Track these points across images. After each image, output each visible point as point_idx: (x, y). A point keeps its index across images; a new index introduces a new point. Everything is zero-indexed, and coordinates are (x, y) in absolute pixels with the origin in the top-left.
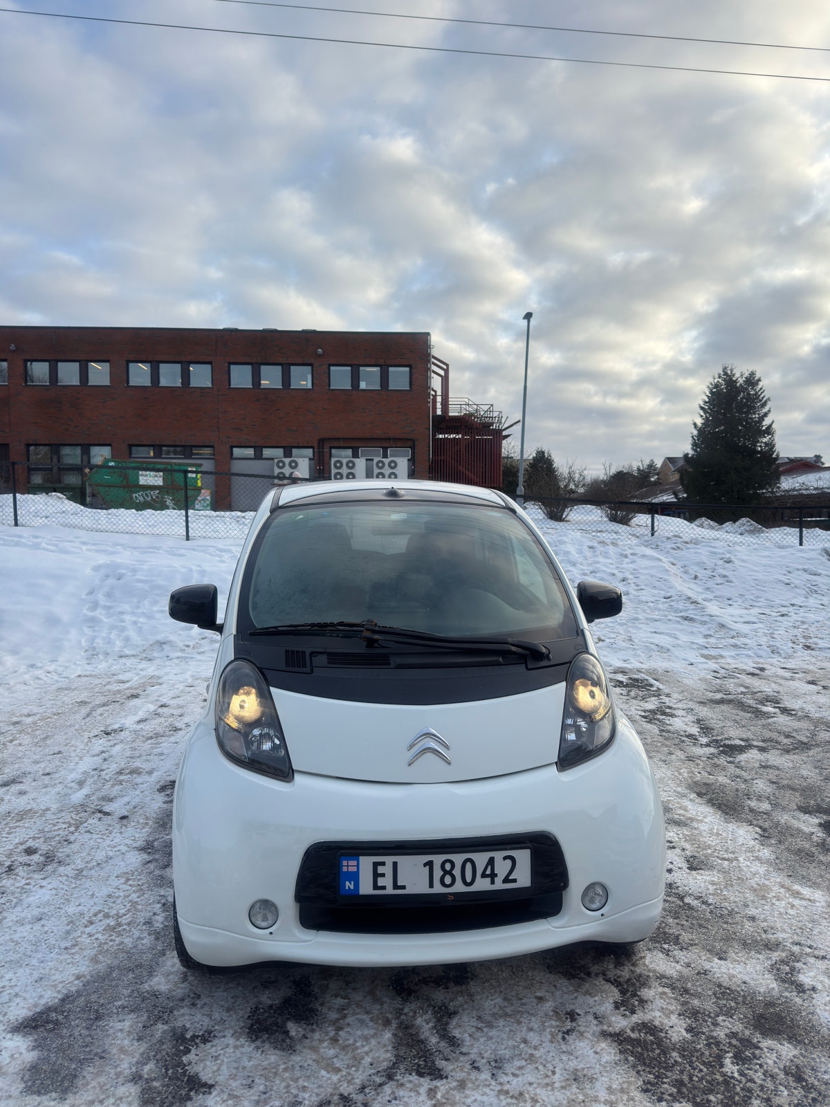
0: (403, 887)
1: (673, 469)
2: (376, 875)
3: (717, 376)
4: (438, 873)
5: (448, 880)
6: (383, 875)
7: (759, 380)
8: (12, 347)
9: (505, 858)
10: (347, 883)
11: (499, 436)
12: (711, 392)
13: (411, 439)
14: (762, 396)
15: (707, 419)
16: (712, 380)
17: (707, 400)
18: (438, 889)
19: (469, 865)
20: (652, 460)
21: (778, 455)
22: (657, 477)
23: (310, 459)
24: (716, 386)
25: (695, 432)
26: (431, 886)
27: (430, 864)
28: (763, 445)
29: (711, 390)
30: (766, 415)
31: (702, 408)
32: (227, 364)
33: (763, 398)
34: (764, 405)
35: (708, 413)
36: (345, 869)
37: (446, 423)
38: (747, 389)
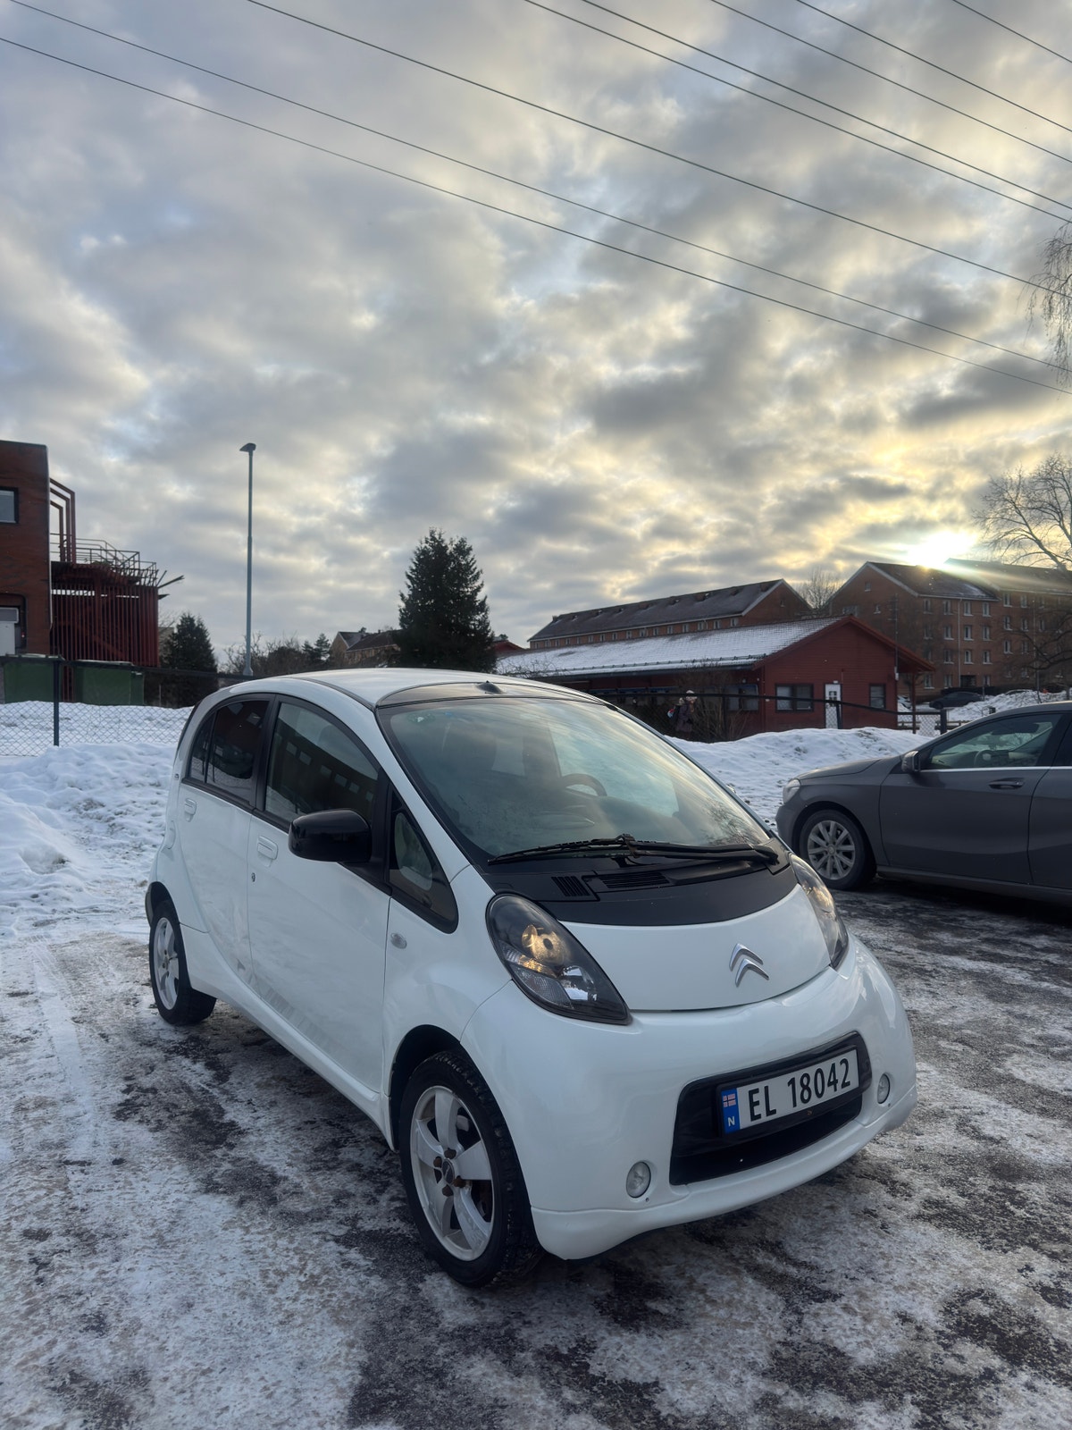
0: (774, 1112)
1: (348, 647)
2: (753, 1104)
3: (424, 540)
4: (799, 1089)
5: (806, 1095)
6: (757, 1103)
7: (470, 549)
9: (841, 1063)
10: (729, 1119)
11: (151, 595)
12: (419, 559)
13: (18, 596)
14: (473, 567)
15: (414, 590)
16: (418, 545)
17: (414, 568)
18: (801, 1106)
19: (818, 1077)
20: (323, 635)
21: (492, 635)
22: (329, 656)
24: (424, 552)
25: (403, 605)
26: (795, 1104)
27: (792, 1083)
28: (476, 623)
29: (419, 557)
30: (478, 589)
31: (409, 577)
33: (474, 570)
34: (476, 578)
35: (416, 583)
36: (725, 1105)
37: (68, 572)
38: (457, 558)
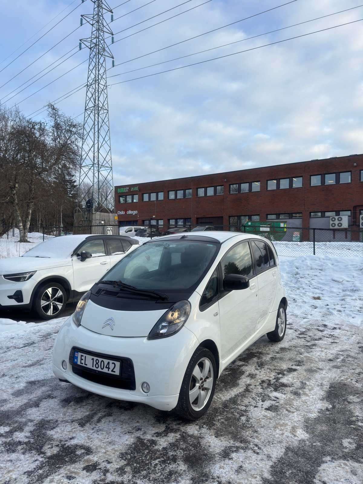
0: (86, 365)
2: (81, 359)
4: (95, 363)
5: (97, 366)
6: (83, 360)
8: (225, 180)
9: (113, 363)
10: (75, 359)
18: (94, 368)
19: (102, 362)
23: (349, 216)
26: (93, 367)
27: (93, 359)
32: (309, 176)
36: (76, 355)
